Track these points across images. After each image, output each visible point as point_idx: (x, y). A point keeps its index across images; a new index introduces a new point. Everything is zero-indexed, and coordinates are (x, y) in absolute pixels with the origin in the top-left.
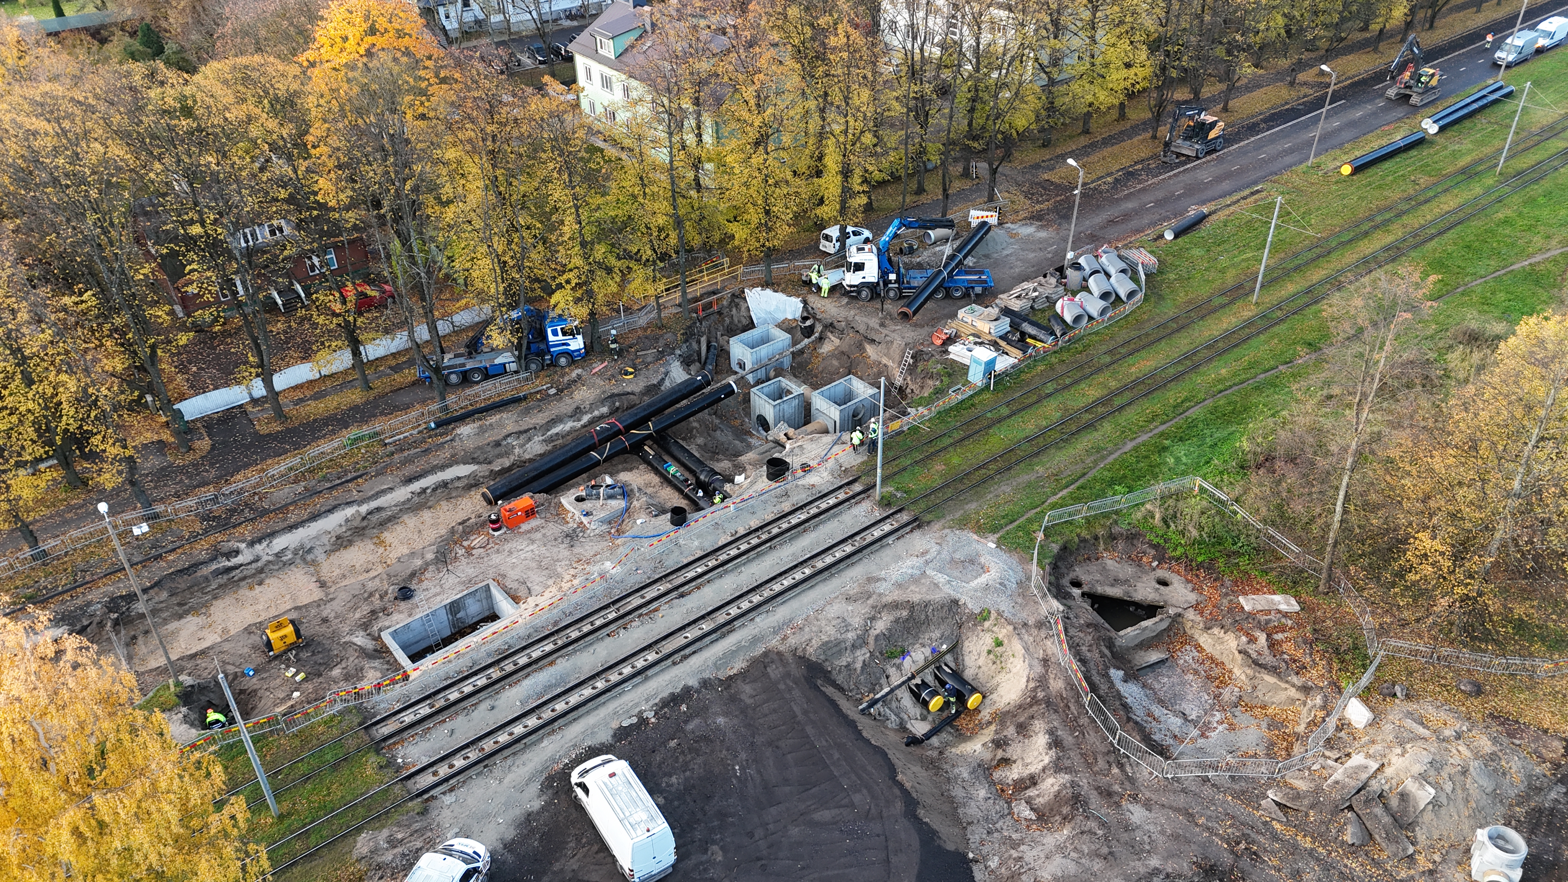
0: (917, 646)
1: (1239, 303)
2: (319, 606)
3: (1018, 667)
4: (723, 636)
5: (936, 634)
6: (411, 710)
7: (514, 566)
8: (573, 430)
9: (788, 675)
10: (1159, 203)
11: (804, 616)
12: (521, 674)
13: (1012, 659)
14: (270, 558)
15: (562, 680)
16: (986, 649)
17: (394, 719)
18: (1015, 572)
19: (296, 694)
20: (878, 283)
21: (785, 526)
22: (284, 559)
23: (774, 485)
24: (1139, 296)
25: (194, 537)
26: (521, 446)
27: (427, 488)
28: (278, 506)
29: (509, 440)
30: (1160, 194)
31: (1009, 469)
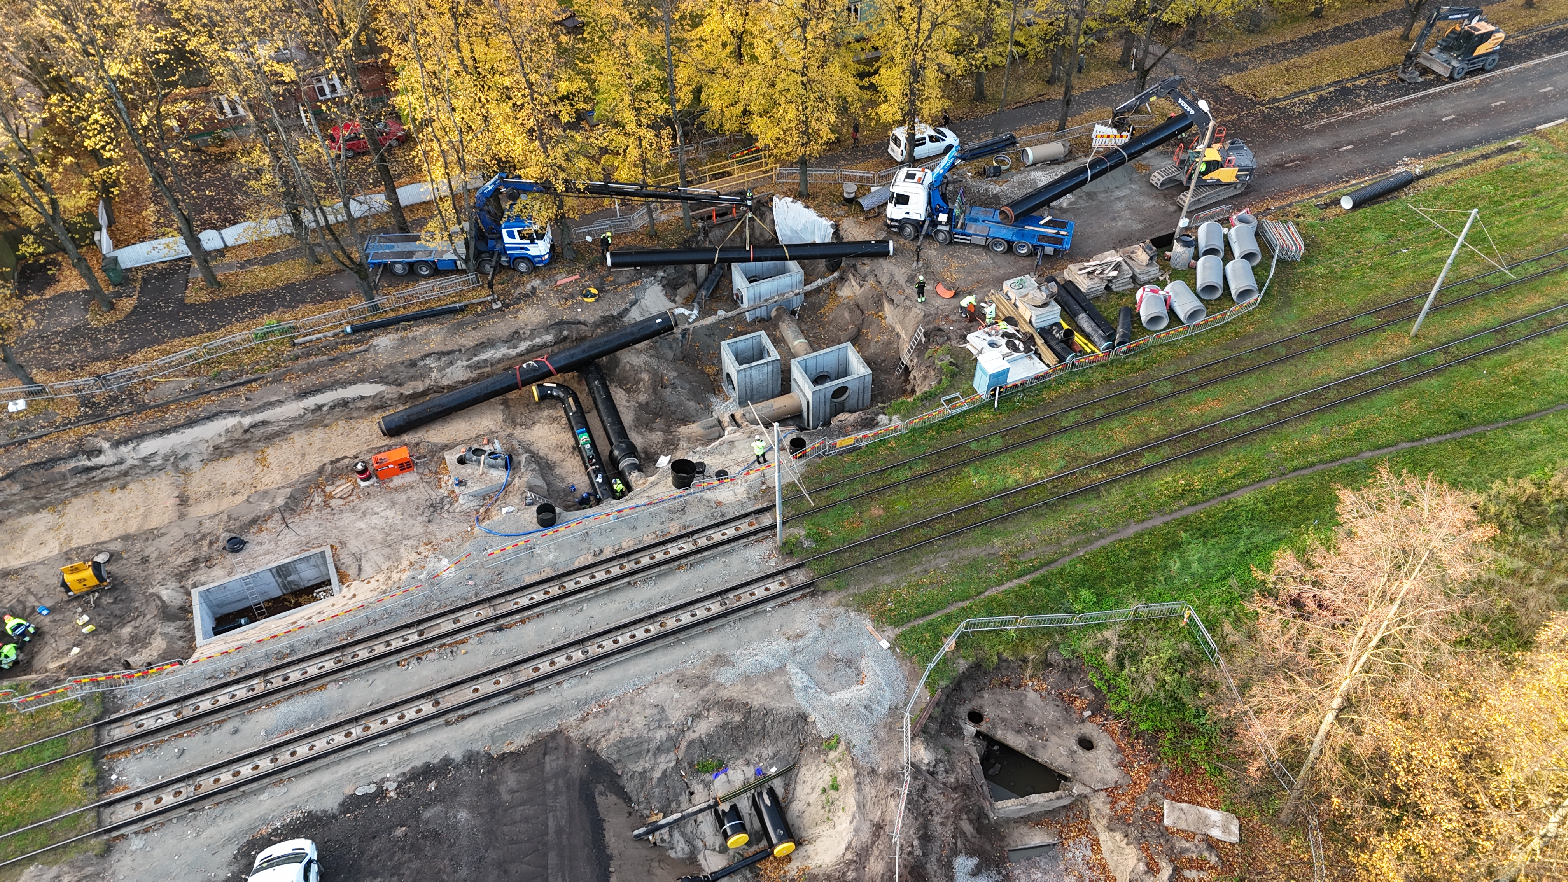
0: (740, 762)
1: (1389, 332)
2: (147, 540)
3: (844, 825)
4: (517, 699)
5: (768, 751)
6: (153, 713)
7: (359, 534)
8: (505, 358)
9: (565, 771)
10: (1361, 145)
11: (620, 693)
12: (283, 694)
13: (841, 813)
14: (136, 462)
15: (322, 714)
16: (822, 784)
17: (132, 720)
18: (894, 692)
19: (76, 650)
20: (924, 222)
21: (660, 556)
22: (152, 464)
23: (678, 492)
24: (1251, 300)
25: (67, 424)
26: (441, 369)
27: (323, 405)
28: (159, 402)
29: (428, 361)
30: (1369, 131)
31: (958, 534)
